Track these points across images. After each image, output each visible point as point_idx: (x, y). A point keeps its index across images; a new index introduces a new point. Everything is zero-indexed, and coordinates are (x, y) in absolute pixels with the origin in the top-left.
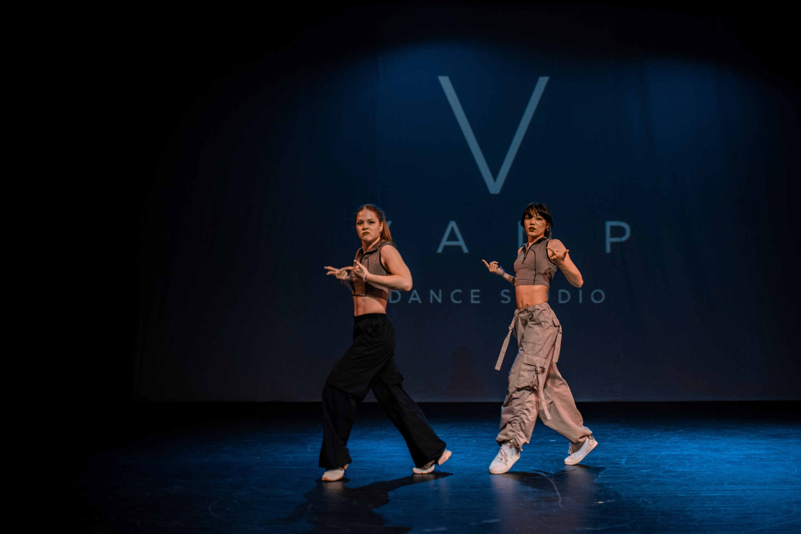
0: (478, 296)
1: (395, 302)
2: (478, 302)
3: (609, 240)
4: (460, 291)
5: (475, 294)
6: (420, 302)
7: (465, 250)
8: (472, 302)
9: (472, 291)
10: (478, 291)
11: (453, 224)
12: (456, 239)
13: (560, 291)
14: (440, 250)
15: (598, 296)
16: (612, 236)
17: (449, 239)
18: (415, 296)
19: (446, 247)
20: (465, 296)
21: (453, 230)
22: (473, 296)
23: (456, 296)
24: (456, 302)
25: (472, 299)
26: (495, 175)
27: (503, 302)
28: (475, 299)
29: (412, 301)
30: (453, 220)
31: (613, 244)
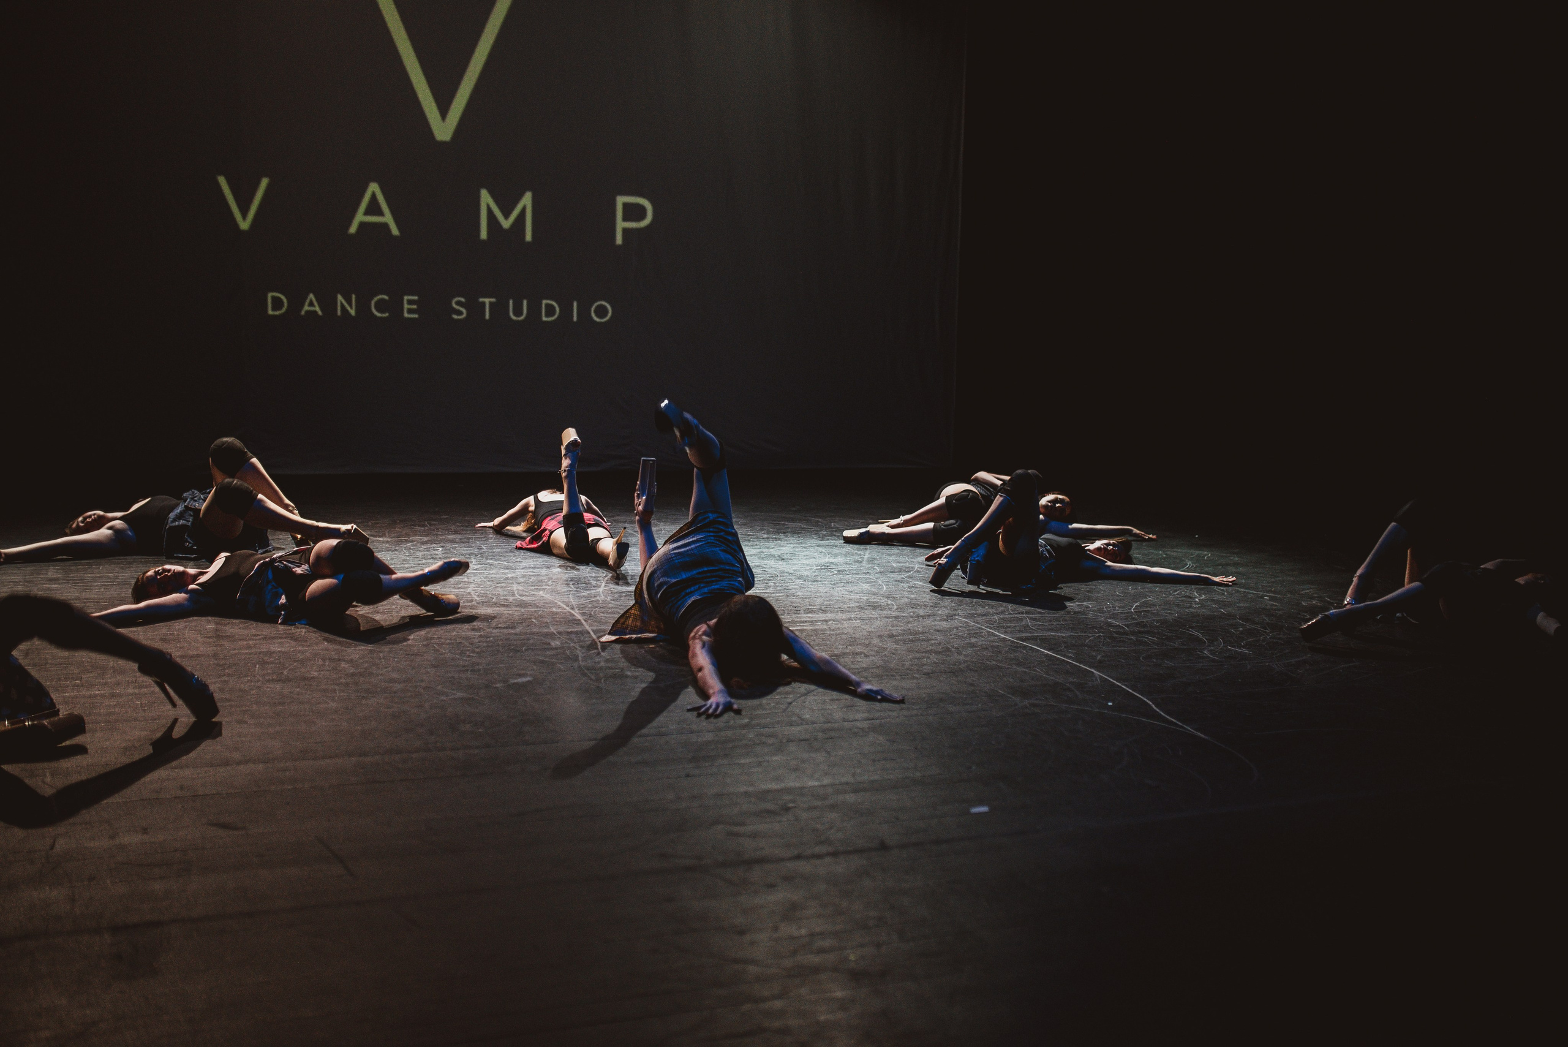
0: (415, 307)
1: (278, 313)
2: (416, 316)
3: (621, 225)
4: (386, 297)
5: (410, 302)
6: (320, 313)
7: (395, 231)
8: (406, 315)
9: (406, 298)
10: (416, 298)
11: (374, 188)
12: (382, 214)
13: (544, 302)
14: (353, 229)
15: (601, 312)
16: (625, 219)
17: (367, 213)
18: (311, 304)
19: (362, 225)
20: (394, 306)
21: (374, 196)
22: (406, 306)
23: (380, 306)
24: (379, 315)
25: (405, 311)
26: (444, 112)
27: (455, 317)
28: (410, 311)
29: (307, 312)
30: (374, 180)
31: (625, 231)
